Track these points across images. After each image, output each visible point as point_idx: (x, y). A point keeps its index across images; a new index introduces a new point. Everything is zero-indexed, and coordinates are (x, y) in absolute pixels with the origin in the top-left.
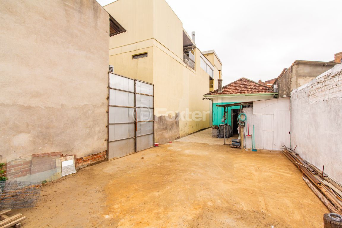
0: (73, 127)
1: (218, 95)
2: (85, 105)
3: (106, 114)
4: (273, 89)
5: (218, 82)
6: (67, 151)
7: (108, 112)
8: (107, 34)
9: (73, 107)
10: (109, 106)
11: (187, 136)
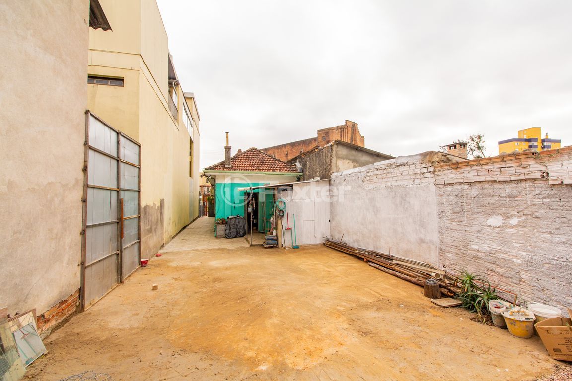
0: (29, 240)
1: (226, 171)
2: (49, 183)
3: (81, 204)
4: (295, 167)
5: (226, 151)
6: (17, 304)
7: (84, 201)
8: (85, 25)
9: (29, 189)
10: (87, 186)
11: (171, 240)
